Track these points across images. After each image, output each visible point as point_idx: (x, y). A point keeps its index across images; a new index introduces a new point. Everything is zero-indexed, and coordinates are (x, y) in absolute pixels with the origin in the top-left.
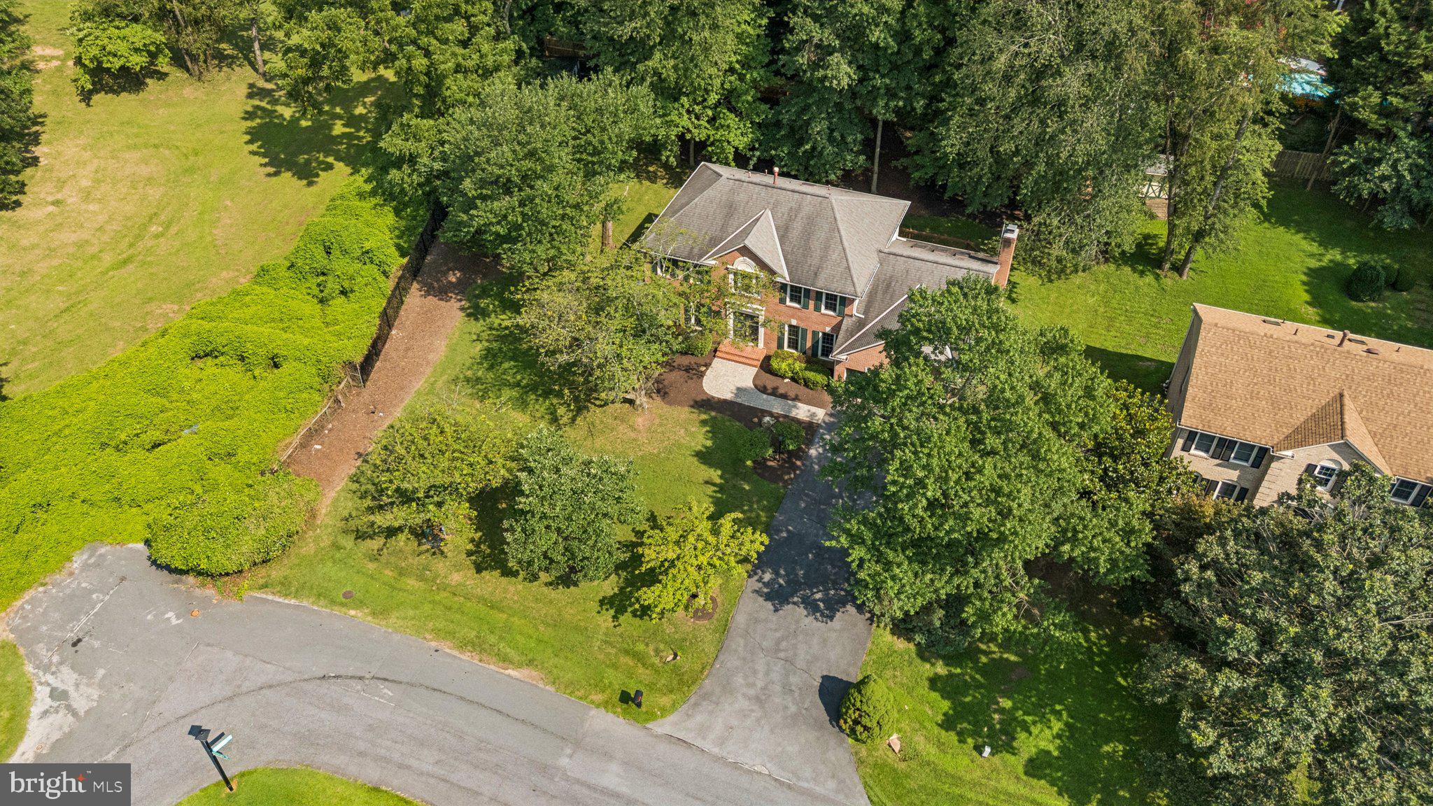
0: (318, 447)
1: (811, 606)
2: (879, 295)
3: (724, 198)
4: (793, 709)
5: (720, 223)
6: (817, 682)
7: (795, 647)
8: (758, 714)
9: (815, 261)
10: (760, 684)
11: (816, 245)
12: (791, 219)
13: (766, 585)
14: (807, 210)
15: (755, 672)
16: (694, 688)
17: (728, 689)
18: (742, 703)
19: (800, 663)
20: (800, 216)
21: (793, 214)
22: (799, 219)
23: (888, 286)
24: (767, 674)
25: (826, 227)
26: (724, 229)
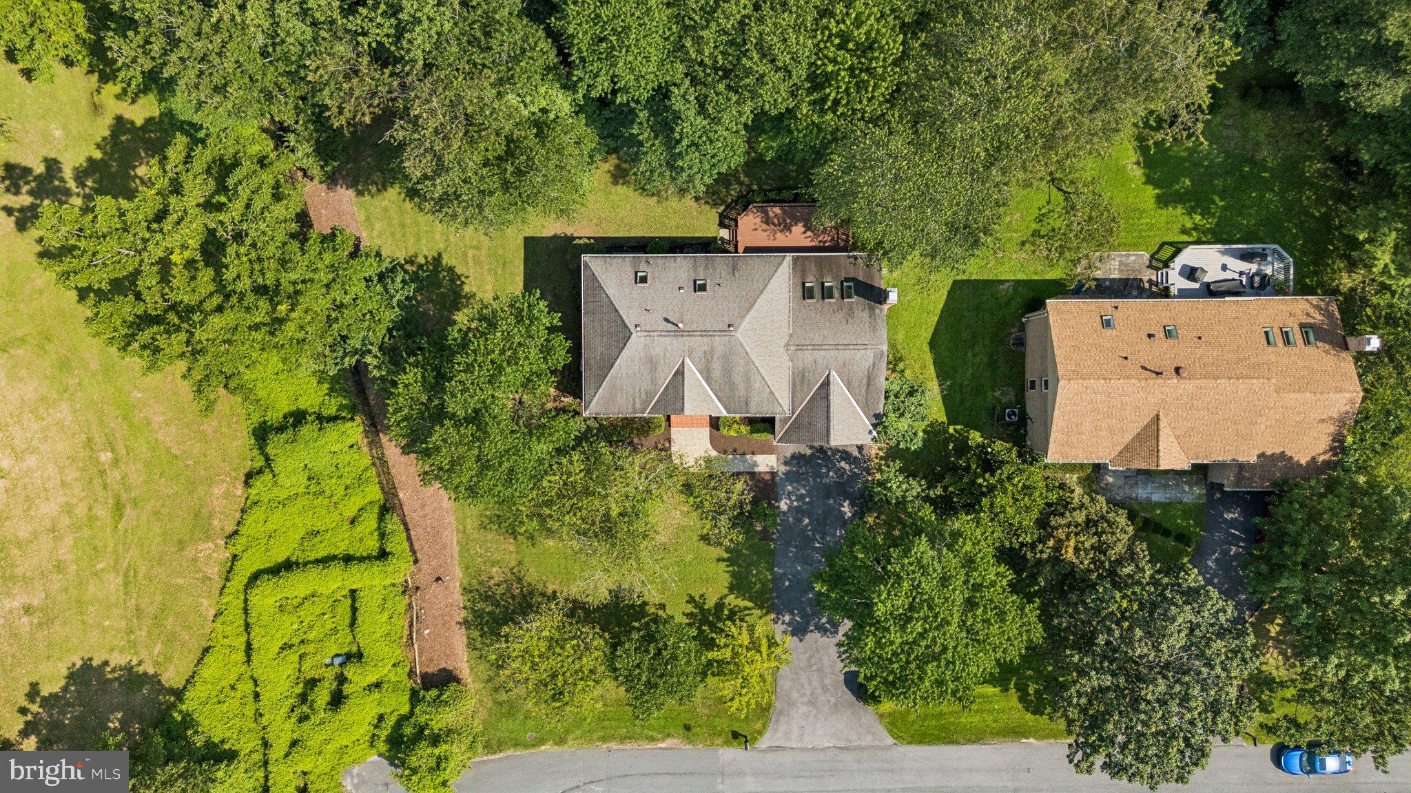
0: (427, 632)
1: (821, 629)
2: (798, 387)
3: (642, 355)
4: (833, 700)
5: (649, 378)
6: (842, 677)
7: (820, 659)
8: (814, 712)
9: (741, 392)
10: (808, 692)
11: (738, 379)
12: (709, 362)
13: (789, 624)
14: (719, 350)
15: (803, 686)
16: (771, 711)
17: (792, 704)
18: (804, 709)
19: (828, 670)
20: (716, 356)
21: (708, 356)
22: (715, 359)
23: (803, 377)
24: (810, 684)
25: (742, 362)
26: (653, 381)
